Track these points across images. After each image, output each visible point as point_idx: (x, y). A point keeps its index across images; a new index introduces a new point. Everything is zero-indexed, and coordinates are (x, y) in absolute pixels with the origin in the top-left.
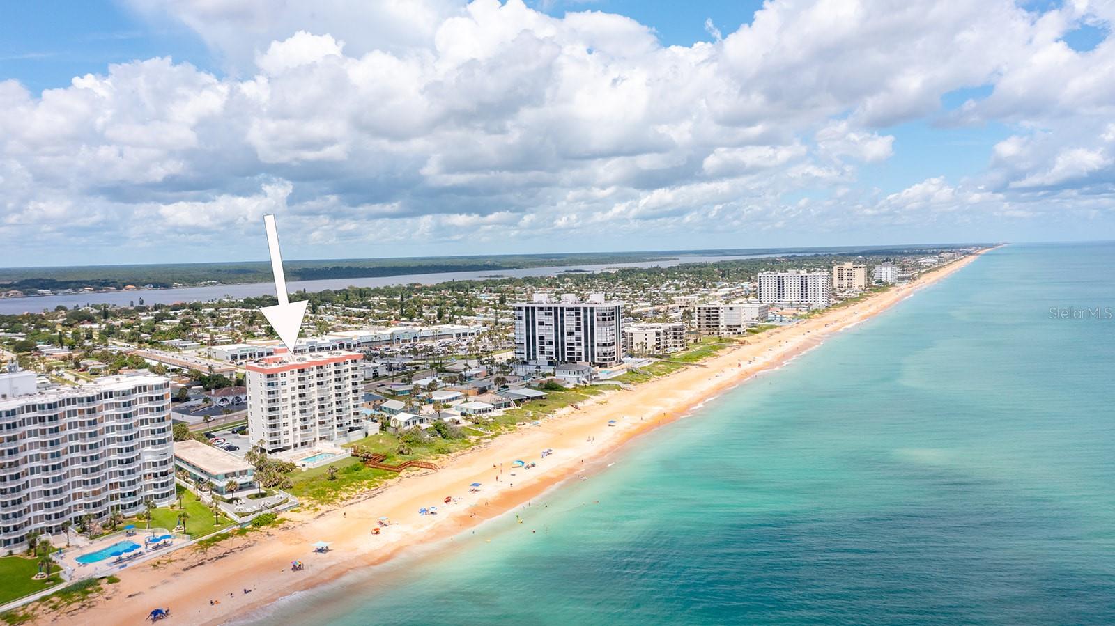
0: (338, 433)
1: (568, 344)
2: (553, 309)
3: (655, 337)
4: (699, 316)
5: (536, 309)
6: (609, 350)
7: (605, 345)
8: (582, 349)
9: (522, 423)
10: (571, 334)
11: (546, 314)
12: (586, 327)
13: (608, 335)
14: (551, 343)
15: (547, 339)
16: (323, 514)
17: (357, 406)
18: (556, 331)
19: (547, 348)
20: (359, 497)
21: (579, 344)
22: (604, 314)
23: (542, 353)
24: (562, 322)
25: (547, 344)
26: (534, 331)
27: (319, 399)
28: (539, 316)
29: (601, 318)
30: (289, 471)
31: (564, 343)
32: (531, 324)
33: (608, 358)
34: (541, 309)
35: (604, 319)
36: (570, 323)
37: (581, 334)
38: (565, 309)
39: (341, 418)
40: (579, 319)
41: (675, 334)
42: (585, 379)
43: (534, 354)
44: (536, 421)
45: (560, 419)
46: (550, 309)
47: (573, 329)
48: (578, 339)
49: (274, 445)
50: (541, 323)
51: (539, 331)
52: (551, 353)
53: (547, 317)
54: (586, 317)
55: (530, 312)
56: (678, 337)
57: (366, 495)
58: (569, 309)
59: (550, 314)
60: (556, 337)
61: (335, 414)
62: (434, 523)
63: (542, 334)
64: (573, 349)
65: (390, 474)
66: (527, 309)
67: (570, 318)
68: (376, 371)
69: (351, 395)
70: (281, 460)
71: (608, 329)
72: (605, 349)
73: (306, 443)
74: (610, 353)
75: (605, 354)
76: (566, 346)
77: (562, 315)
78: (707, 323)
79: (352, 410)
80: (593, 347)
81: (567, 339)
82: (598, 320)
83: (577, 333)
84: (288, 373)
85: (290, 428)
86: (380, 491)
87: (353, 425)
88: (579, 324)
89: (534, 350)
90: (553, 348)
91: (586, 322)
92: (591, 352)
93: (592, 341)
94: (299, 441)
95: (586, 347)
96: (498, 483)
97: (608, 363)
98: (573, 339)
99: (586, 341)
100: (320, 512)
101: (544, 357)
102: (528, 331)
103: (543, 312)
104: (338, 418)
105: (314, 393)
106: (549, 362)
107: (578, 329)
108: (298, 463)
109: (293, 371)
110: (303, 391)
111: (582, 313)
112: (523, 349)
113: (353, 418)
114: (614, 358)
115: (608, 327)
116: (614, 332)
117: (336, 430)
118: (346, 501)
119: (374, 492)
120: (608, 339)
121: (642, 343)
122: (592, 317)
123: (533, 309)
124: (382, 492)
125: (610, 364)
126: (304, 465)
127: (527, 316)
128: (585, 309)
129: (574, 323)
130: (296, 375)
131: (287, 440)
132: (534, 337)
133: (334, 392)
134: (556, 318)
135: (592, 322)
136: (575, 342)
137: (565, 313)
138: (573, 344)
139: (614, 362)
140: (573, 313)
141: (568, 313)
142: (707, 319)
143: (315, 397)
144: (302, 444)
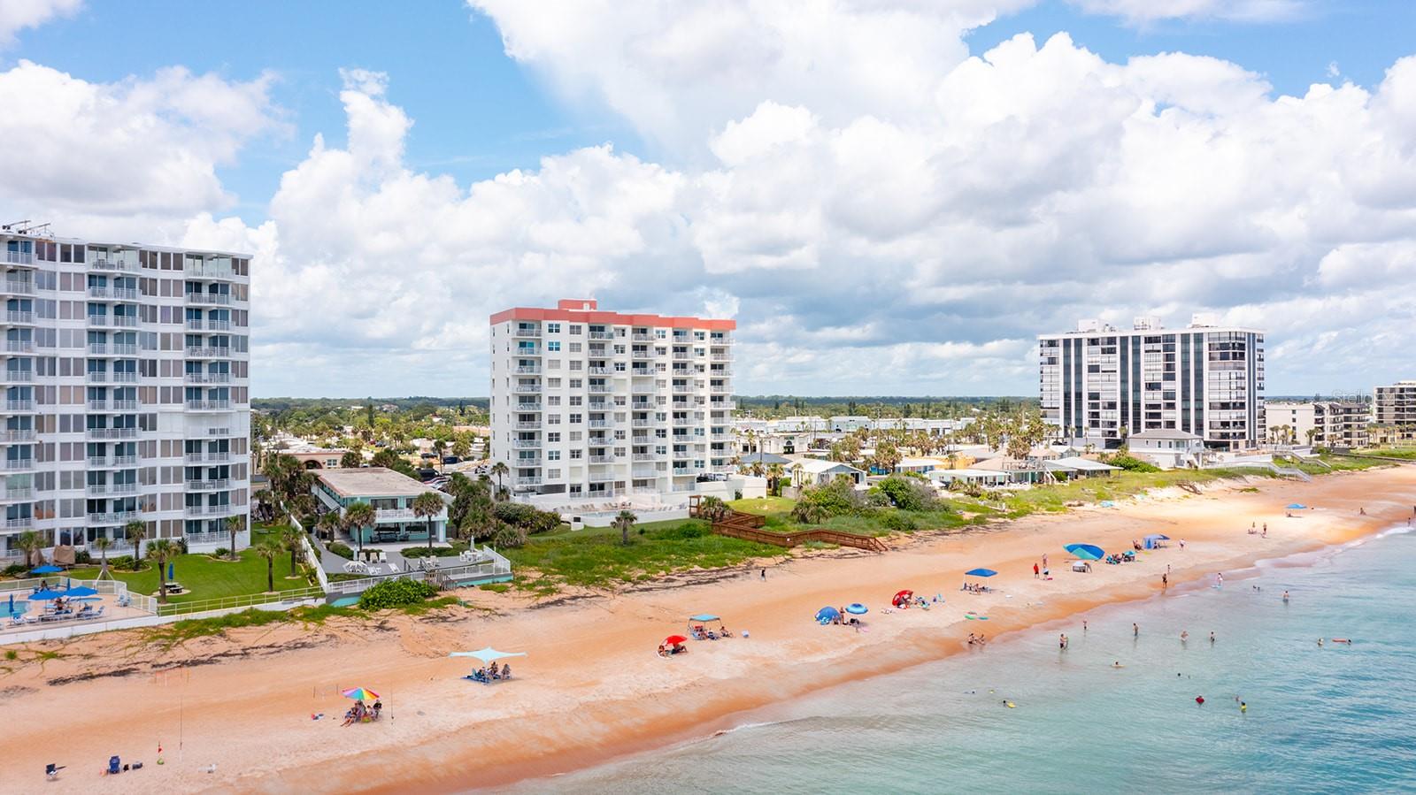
0: (674, 478)
1: (1148, 406)
2: (1118, 341)
3: (1312, 416)
4: (1380, 404)
5: (1085, 343)
6: (1234, 416)
7: (1225, 406)
8: (1177, 415)
9: (1076, 503)
10: (1152, 386)
11: (1103, 351)
12: (1186, 372)
13: (1233, 386)
14: (1112, 406)
15: (1105, 398)
16: (560, 602)
17: (721, 430)
18: (1124, 381)
19: (1106, 415)
20: (673, 580)
21: (1171, 406)
22: (1224, 346)
23: (1095, 424)
24: (1137, 365)
25: (1104, 408)
26: (1079, 383)
27: (635, 398)
28: (1090, 356)
29: (1217, 353)
30: (543, 529)
31: (1139, 405)
32: (1073, 371)
33: (1231, 431)
34: (1094, 342)
35: (1224, 357)
36: (1152, 365)
37: (1177, 386)
38: (1142, 340)
39: (683, 448)
40: (1170, 358)
41: (1347, 419)
42: (1192, 458)
43: (1079, 428)
44: (1109, 502)
45: (1162, 503)
46: (1112, 340)
47: (1159, 378)
48: (1169, 395)
49: (526, 479)
50: (1094, 369)
51: (1089, 383)
52: (1113, 424)
53: (1106, 357)
54: (1185, 352)
55: (1073, 348)
56: (1355, 424)
57: (690, 578)
58: (1149, 340)
59: (1112, 351)
60: (1124, 394)
61: (671, 440)
62: (856, 646)
63: (1095, 388)
64: (1158, 415)
65: (765, 548)
66: (1067, 343)
67: (1153, 356)
68: (789, 443)
69: (708, 407)
70: (533, 508)
71: (1233, 376)
72: (1226, 415)
73: (601, 487)
74: (1235, 423)
75: (1225, 424)
76: (1143, 411)
77: (1136, 352)
78: (1397, 416)
79: (709, 438)
80: (1199, 410)
81: (1146, 397)
82: (1211, 359)
83: (1166, 386)
84: (565, 325)
85: (564, 446)
86: (731, 574)
87: (708, 469)
88: (1169, 367)
89: (1079, 420)
90: (1116, 415)
91: (1185, 363)
92: (1196, 420)
93: (1199, 400)
94: (584, 480)
95: (1186, 410)
96: (1040, 580)
97: (1232, 441)
98: (1158, 397)
99: (1186, 398)
100: (556, 597)
101: (1097, 432)
102: (1067, 383)
103: (1098, 348)
104: (676, 448)
105: (623, 384)
106: (1107, 441)
107: (1169, 377)
108: (565, 517)
109: (579, 327)
110: (599, 373)
111: (1178, 346)
112: (1058, 417)
113: (709, 455)
114: (1244, 434)
115: (1233, 372)
116: (1245, 383)
117: (670, 472)
118: (635, 584)
119: (714, 575)
120: (1234, 396)
121: (1285, 427)
122: (1199, 353)
123: (1078, 342)
124: (734, 576)
125: (1236, 446)
126: (577, 520)
127: (1067, 356)
128: (1185, 338)
129: (1161, 366)
130: (584, 337)
131: (554, 473)
132: (1079, 395)
133: (669, 391)
134: (1124, 359)
135: (1199, 362)
136: (1162, 402)
137: (1143, 347)
138: (1158, 406)
139: (1242, 443)
140: (1159, 346)
141: (1150, 346)
142: (1397, 409)
143: (627, 392)
144: (592, 487)
